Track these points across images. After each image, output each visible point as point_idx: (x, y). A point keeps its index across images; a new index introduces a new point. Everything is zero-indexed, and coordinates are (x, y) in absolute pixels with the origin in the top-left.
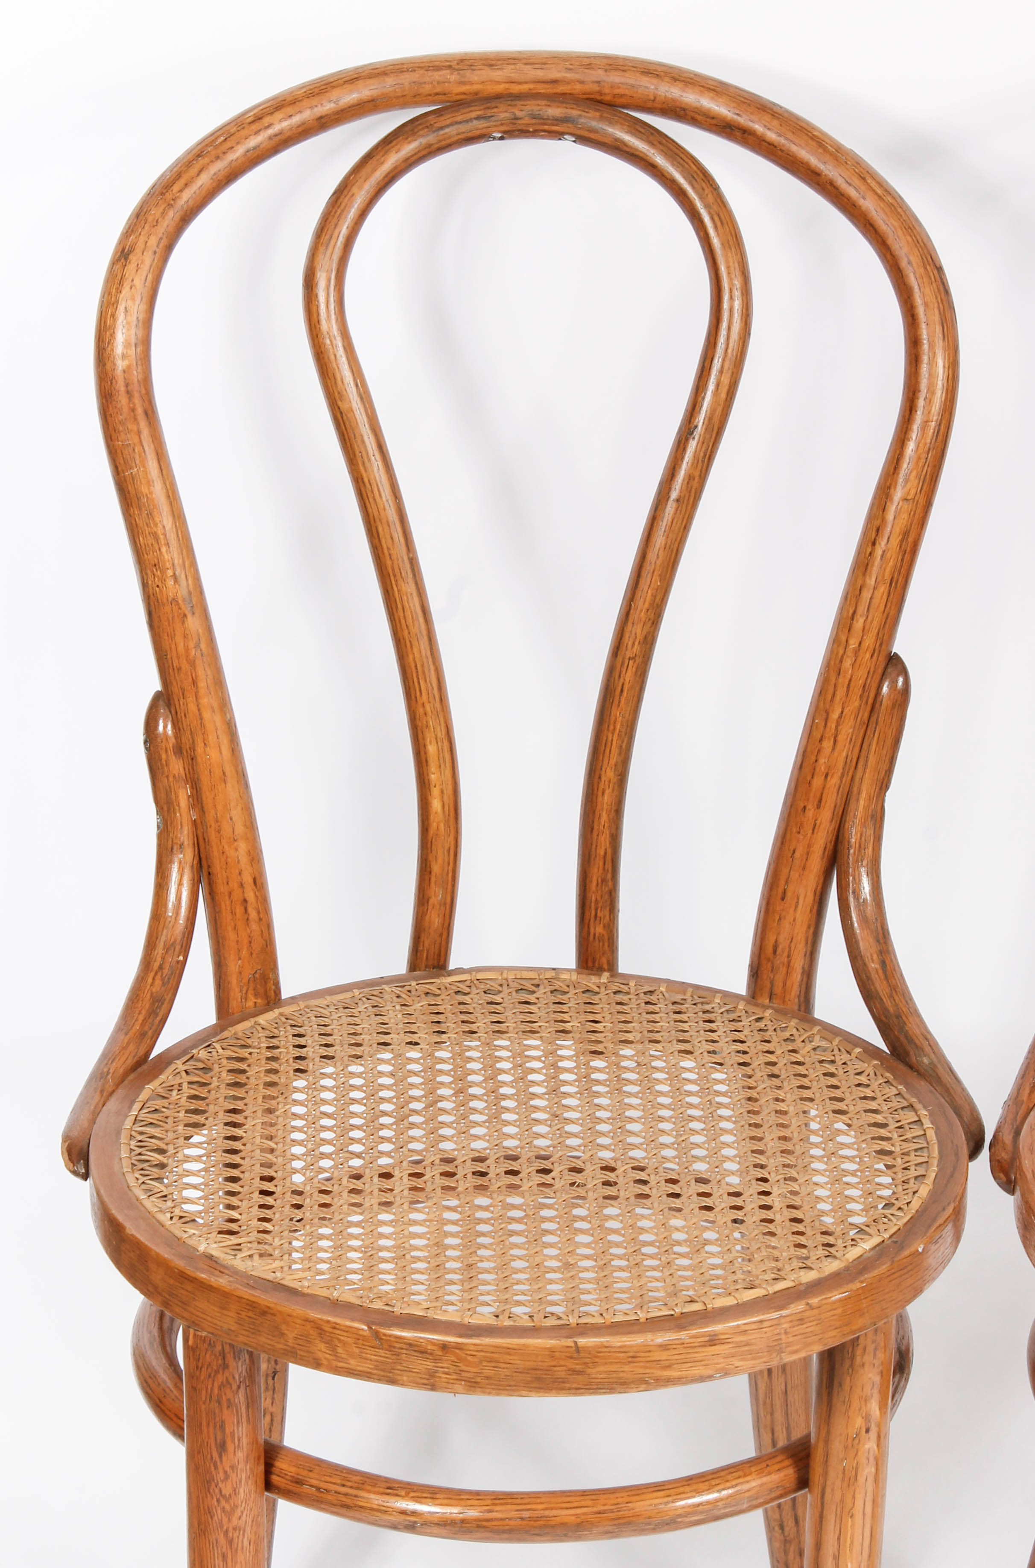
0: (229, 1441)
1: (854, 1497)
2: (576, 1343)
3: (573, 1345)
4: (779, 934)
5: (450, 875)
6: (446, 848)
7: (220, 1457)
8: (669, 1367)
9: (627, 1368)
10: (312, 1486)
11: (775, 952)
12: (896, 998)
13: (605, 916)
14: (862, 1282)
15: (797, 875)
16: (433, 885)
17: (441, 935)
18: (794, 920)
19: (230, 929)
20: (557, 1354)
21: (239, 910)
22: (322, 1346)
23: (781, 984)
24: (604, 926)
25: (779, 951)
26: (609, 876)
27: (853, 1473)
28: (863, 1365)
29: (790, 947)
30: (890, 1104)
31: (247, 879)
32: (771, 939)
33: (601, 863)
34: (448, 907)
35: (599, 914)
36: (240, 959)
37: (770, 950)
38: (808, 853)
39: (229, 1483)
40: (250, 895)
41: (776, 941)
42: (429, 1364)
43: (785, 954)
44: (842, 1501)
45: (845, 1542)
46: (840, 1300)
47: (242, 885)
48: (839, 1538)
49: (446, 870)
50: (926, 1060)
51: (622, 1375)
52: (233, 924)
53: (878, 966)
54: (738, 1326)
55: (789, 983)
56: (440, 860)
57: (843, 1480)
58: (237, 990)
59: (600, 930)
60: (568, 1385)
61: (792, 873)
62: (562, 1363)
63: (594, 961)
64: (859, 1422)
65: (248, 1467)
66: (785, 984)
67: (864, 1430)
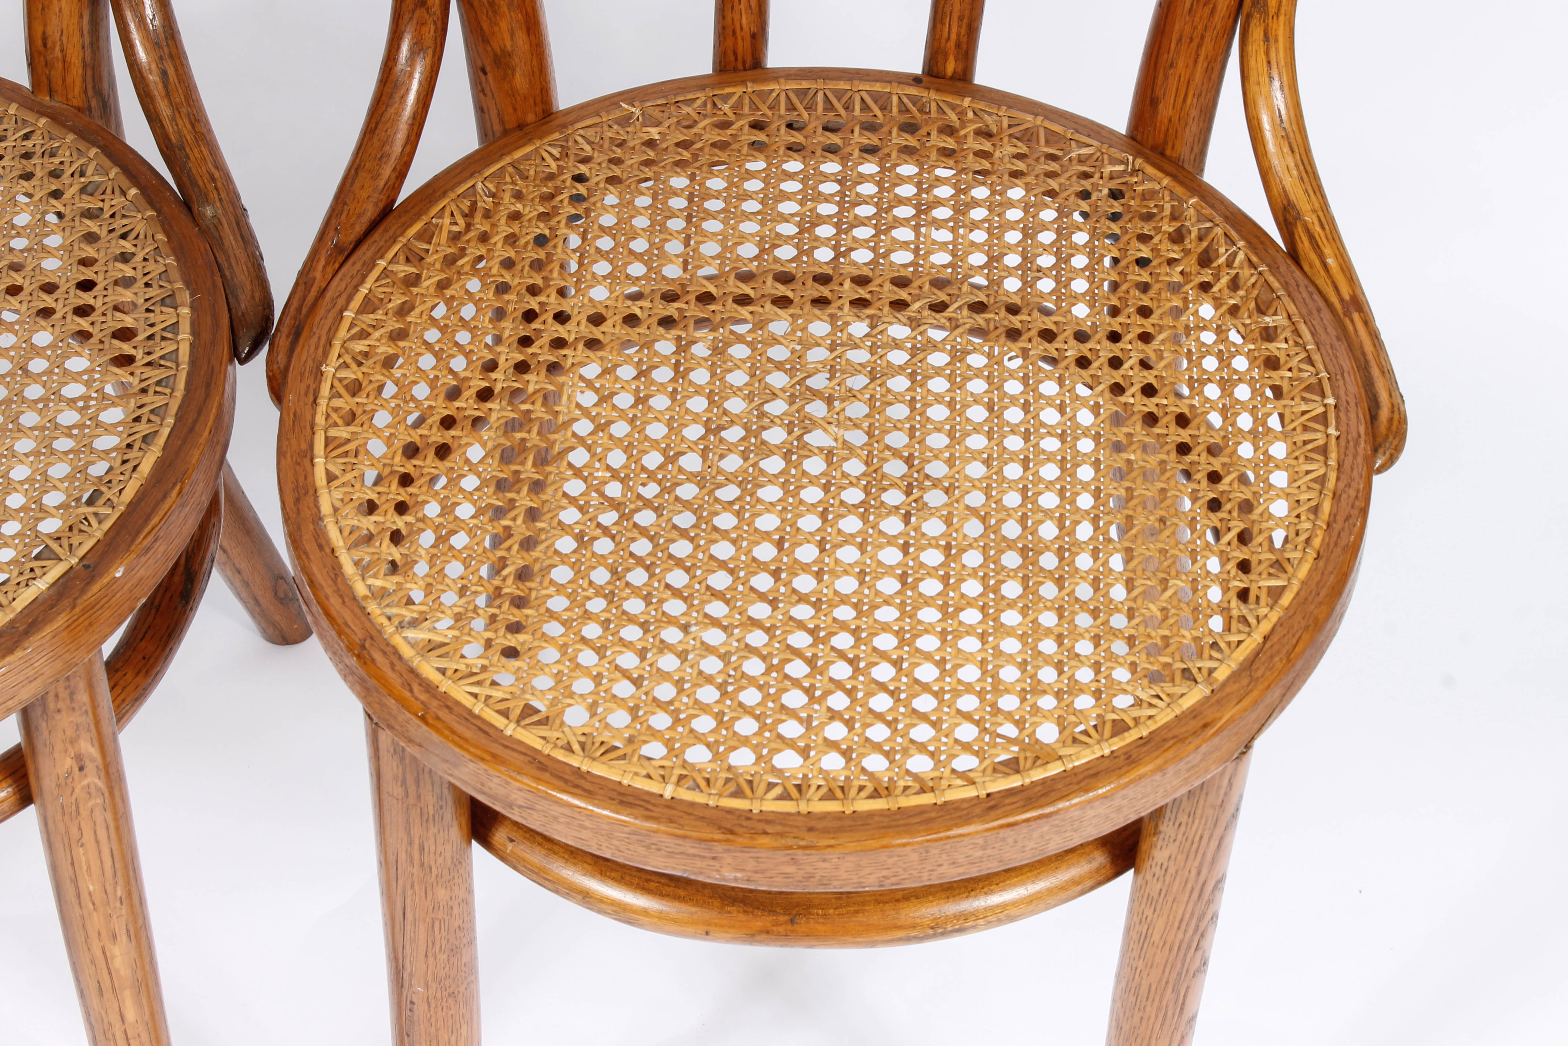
1: (80, 829)
4: (45, 25)
11: (45, 45)
12: (180, 122)
14: (25, 649)
18: (60, 11)
23: (60, 82)
27: (74, 807)
32: (39, 30)
37: (39, 42)
41: (44, 33)
43: (58, 48)
44: (67, 832)
45: (81, 868)
50: (209, 211)
53: (157, 79)
55: (69, 80)
57: (64, 814)
66: (64, 80)
67: (76, 769)
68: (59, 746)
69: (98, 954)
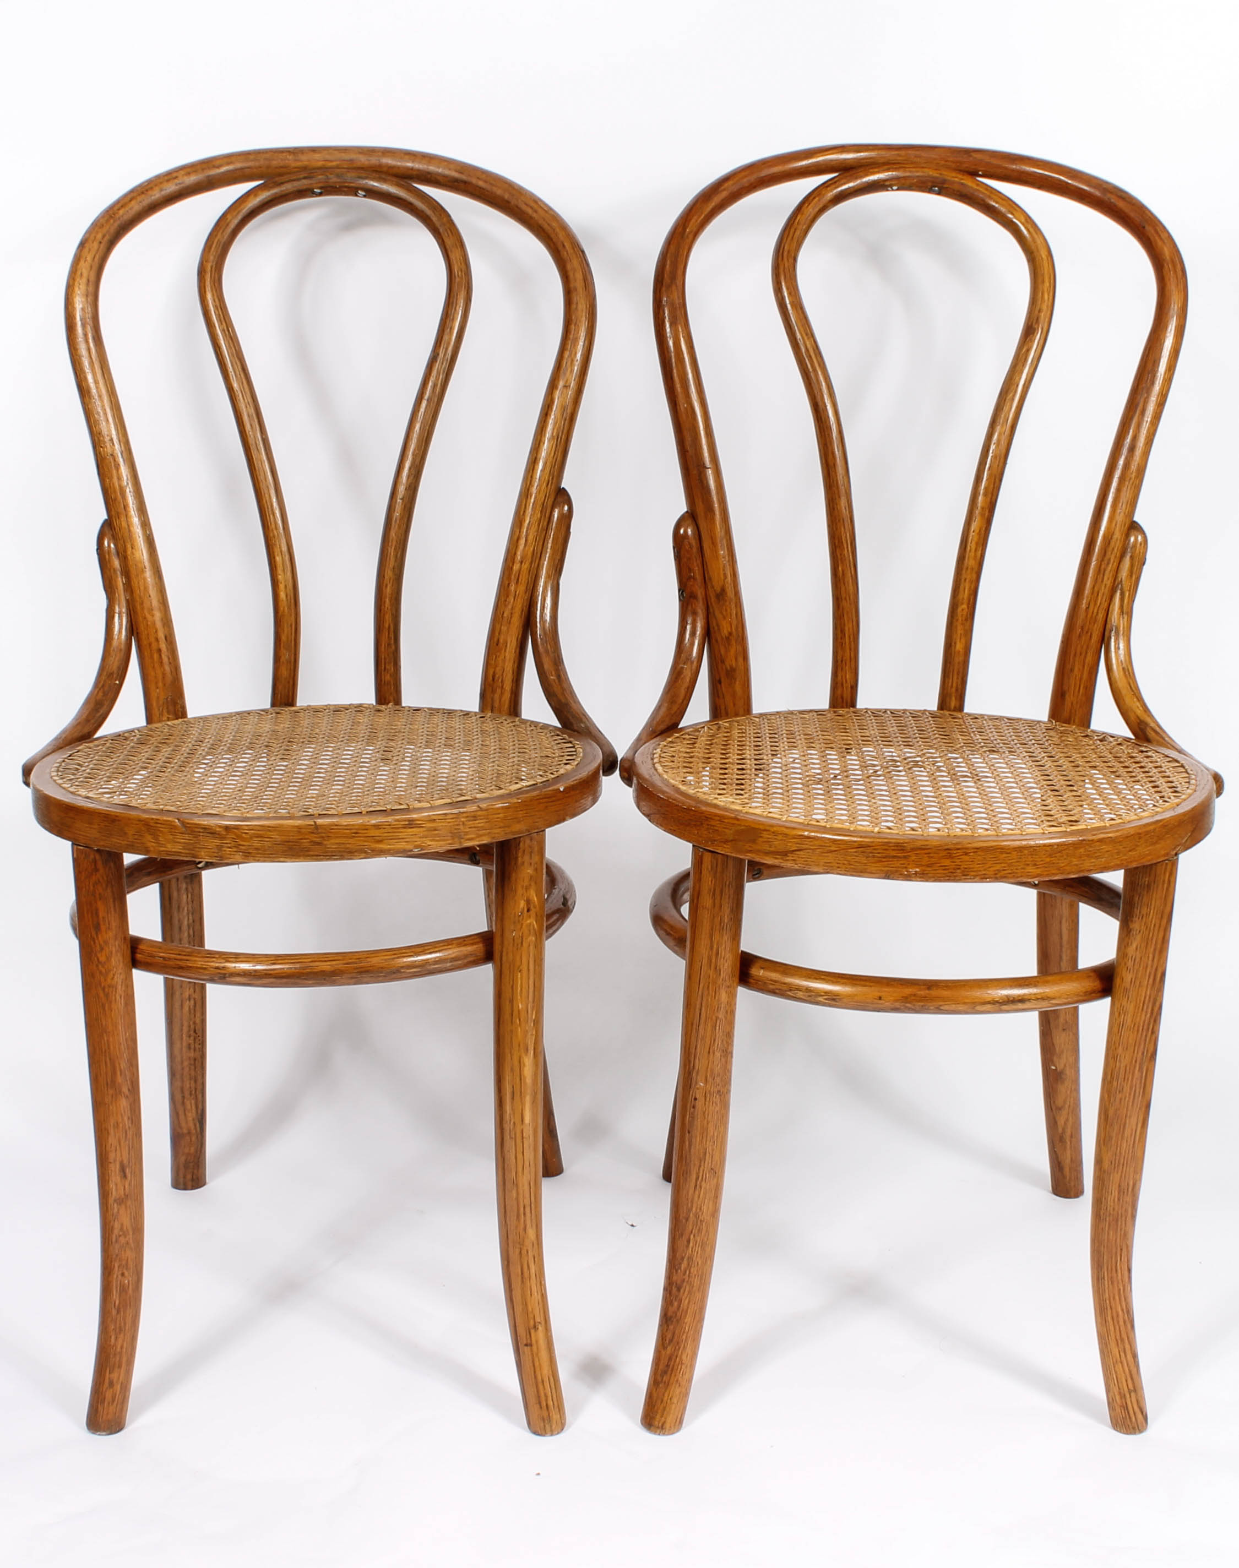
0: (101, 923)
1: (521, 957)
2: (315, 822)
3: (313, 823)
4: (495, 668)
5: (293, 642)
6: (289, 625)
7: (97, 934)
8: (380, 842)
9: (351, 841)
10: (161, 957)
11: (493, 679)
12: (565, 693)
13: (391, 669)
14: (518, 799)
15: (506, 628)
16: (282, 648)
17: (289, 682)
18: (505, 657)
19: (150, 669)
20: (303, 830)
21: (156, 656)
22: (149, 837)
24: (390, 675)
25: (496, 679)
26: (392, 642)
27: (520, 941)
29: (502, 675)
31: (161, 635)
32: (491, 671)
33: (387, 634)
34: (292, 664)
35: (387, 667)
36: (157, 688)
38: (512, 614)
39: (104, 953)
40: (163, 646)
41: (494, 672)
42: (217, 842)
43: (500, 680)
44: (513, 960)
45: (517, 989)
46: (503, 808)
47: (157, 640)
49: (290, 639)
51: (348, 846)
52: (152, 665)
56: (286, 632)
57: (513, 945)
58: (156, 710)
59: (388, 677)
60: (311, 853)
61: (502, 628)
62: (307, 837)
63: (385, 699)
64: (522, 904)
65: (117, 943)
66: (500, 701)
67: (526, 910)
68: (519, 891)
69: (516, 1063)
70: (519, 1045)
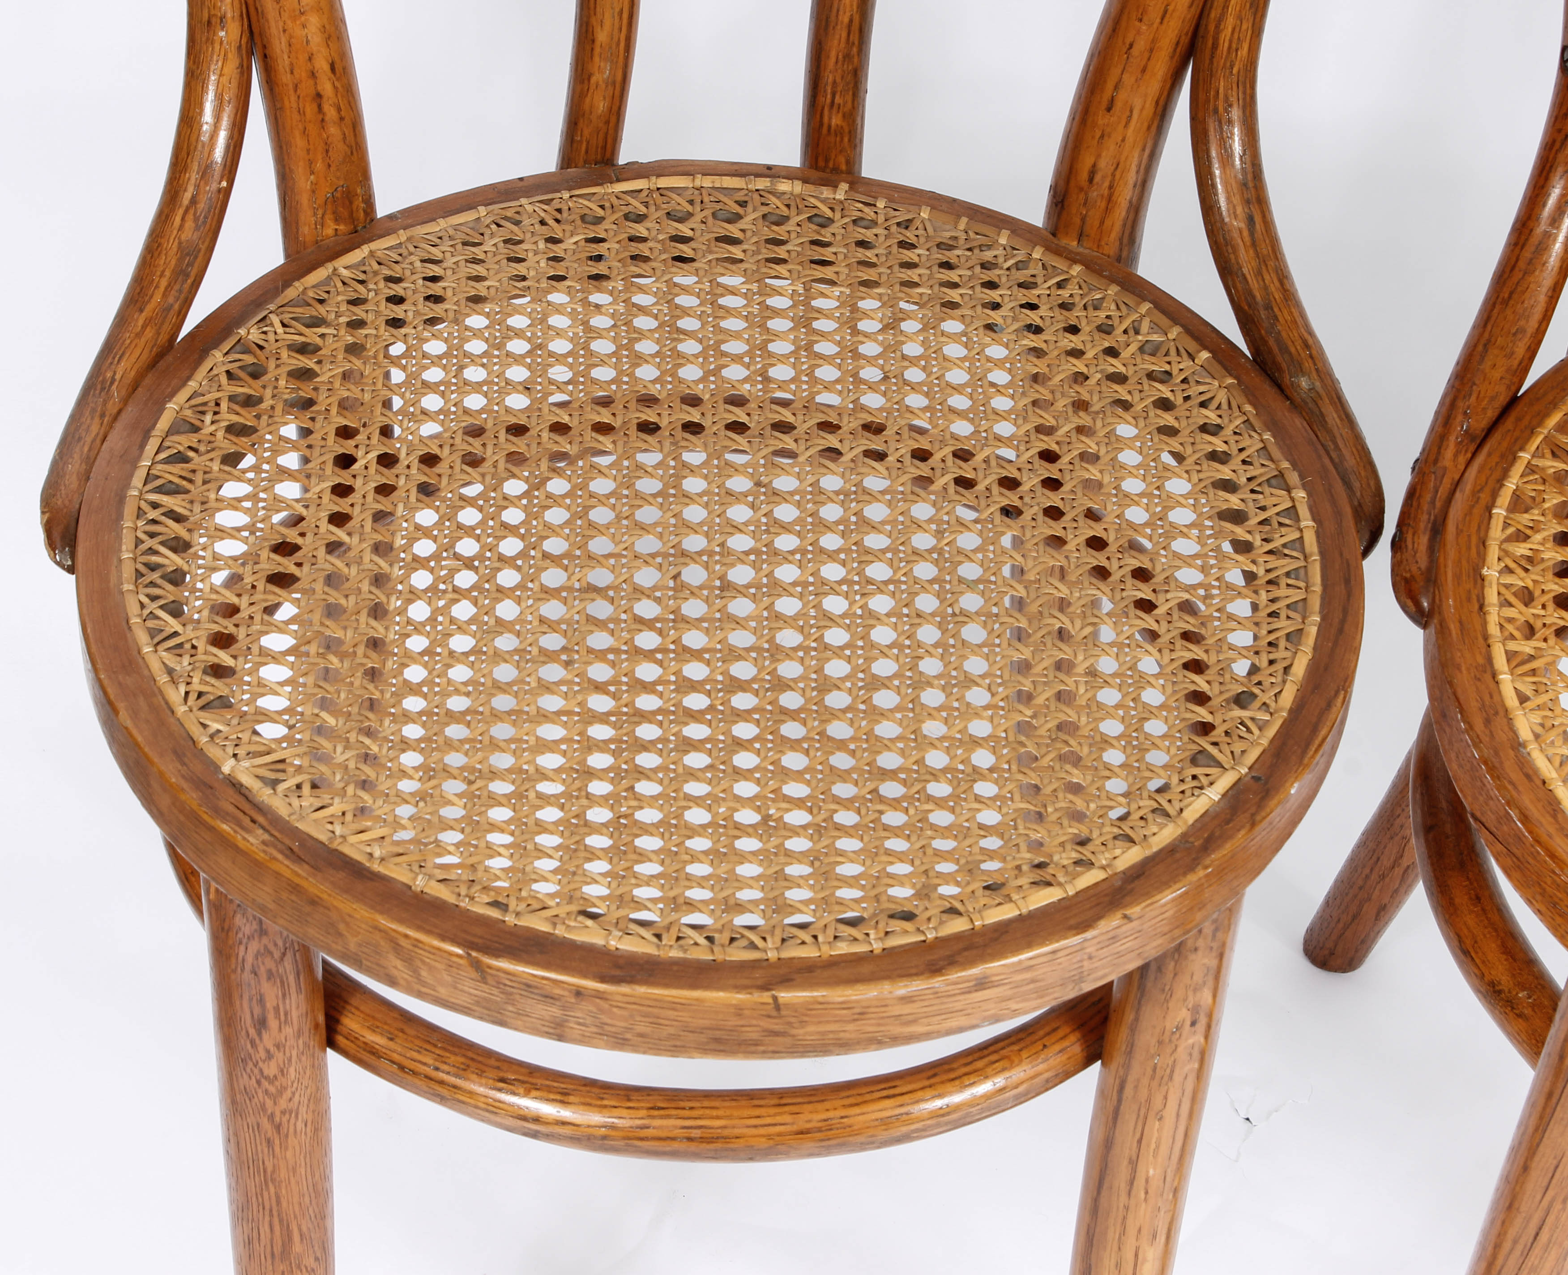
0: (271, 1016)
1: (1166, 1098)
2: (775, 998)
3: (770, 1001)
4: (1099, 156)
5: (622, 45)
6: (617, 10)
7: (260, 1034)
8: (914, 1022)
9: (850, 1027)
10: (393, 1062)
11: (1091, 180)
12: (1267, 277)
13: (845, 103)
14: (1206, 867)
15: (1133, 79)
16: (596, 59)
17: (607, 122)
18: (1123, 140)
19: (297, 133)
20: (747, 1012)
21: (310, 109)
22: (399, 964)
23: (1097, 223)
24: (844, 116)
25: (1098, 178)
26: (855, 50)
27: (1168, 1070)
28: (1196, 949)
29: (1113, 175)
30: (1252, 471)
31: (322, 64)
32: (1087, 161)
33: (844, 35)
34: (618, 86)
35: (838, 100)
36: (312, 173)
37: (1084, 176)
38: (1151, 50)
39: (273, 1064)
40: (327, 87)
41: (1094, 166)
42: (555, 1011)
43: (1107, 185)
44: (1149, 1101)
45: (1148, 1145)
46: (1173, 900)
47: (313, 75)
48: (1140, 1141)
49: (616, 39)
50: (1304, 383)
51: (842, 1035)
52: (301, 127)
53: (1242, 225)
54: (1020, 962)
55: (1108, 223)
57: (1153, 1078)
58: (310, 213)
59: (836, 120)
61: (1125, 76)
62: (754, 1022)
63: (827, 161)
64: (1184, 1015)
66: (1102, 223)
67: (1188, 1023)
68: (1179, 993)
69: (1129, 1255)
70: (1139, 1231)
